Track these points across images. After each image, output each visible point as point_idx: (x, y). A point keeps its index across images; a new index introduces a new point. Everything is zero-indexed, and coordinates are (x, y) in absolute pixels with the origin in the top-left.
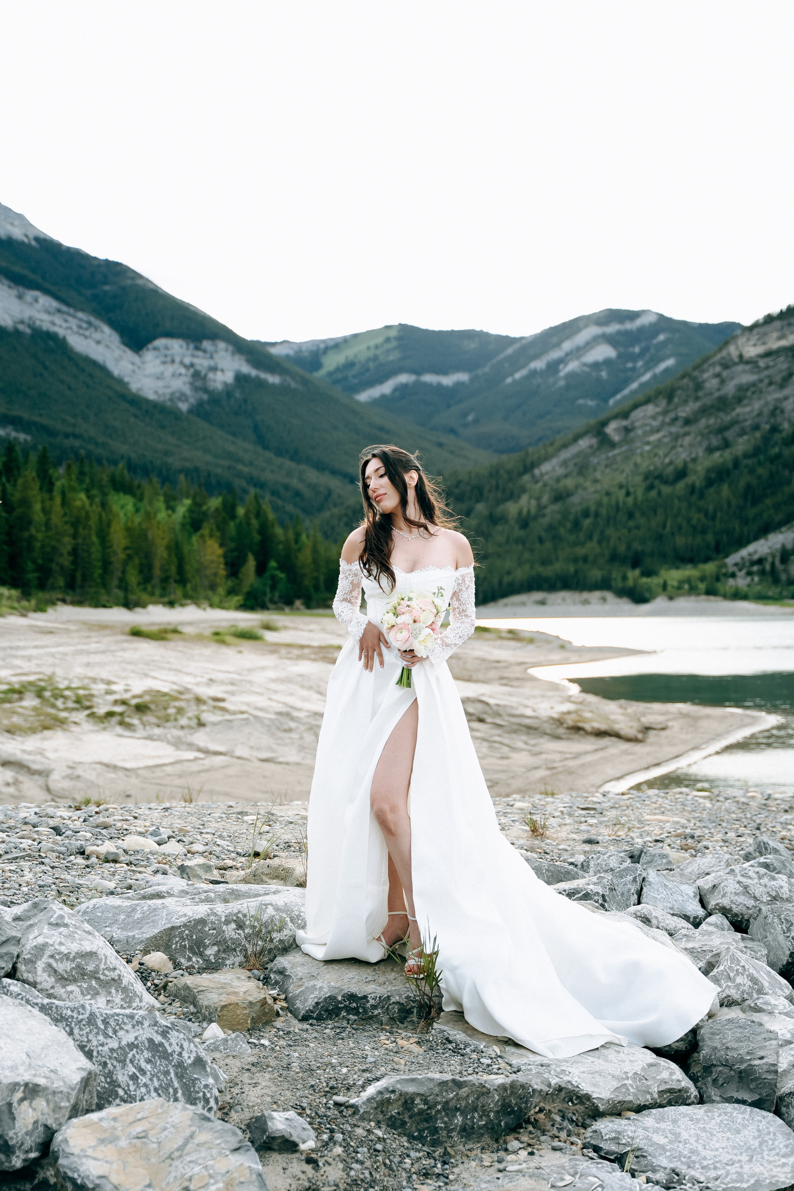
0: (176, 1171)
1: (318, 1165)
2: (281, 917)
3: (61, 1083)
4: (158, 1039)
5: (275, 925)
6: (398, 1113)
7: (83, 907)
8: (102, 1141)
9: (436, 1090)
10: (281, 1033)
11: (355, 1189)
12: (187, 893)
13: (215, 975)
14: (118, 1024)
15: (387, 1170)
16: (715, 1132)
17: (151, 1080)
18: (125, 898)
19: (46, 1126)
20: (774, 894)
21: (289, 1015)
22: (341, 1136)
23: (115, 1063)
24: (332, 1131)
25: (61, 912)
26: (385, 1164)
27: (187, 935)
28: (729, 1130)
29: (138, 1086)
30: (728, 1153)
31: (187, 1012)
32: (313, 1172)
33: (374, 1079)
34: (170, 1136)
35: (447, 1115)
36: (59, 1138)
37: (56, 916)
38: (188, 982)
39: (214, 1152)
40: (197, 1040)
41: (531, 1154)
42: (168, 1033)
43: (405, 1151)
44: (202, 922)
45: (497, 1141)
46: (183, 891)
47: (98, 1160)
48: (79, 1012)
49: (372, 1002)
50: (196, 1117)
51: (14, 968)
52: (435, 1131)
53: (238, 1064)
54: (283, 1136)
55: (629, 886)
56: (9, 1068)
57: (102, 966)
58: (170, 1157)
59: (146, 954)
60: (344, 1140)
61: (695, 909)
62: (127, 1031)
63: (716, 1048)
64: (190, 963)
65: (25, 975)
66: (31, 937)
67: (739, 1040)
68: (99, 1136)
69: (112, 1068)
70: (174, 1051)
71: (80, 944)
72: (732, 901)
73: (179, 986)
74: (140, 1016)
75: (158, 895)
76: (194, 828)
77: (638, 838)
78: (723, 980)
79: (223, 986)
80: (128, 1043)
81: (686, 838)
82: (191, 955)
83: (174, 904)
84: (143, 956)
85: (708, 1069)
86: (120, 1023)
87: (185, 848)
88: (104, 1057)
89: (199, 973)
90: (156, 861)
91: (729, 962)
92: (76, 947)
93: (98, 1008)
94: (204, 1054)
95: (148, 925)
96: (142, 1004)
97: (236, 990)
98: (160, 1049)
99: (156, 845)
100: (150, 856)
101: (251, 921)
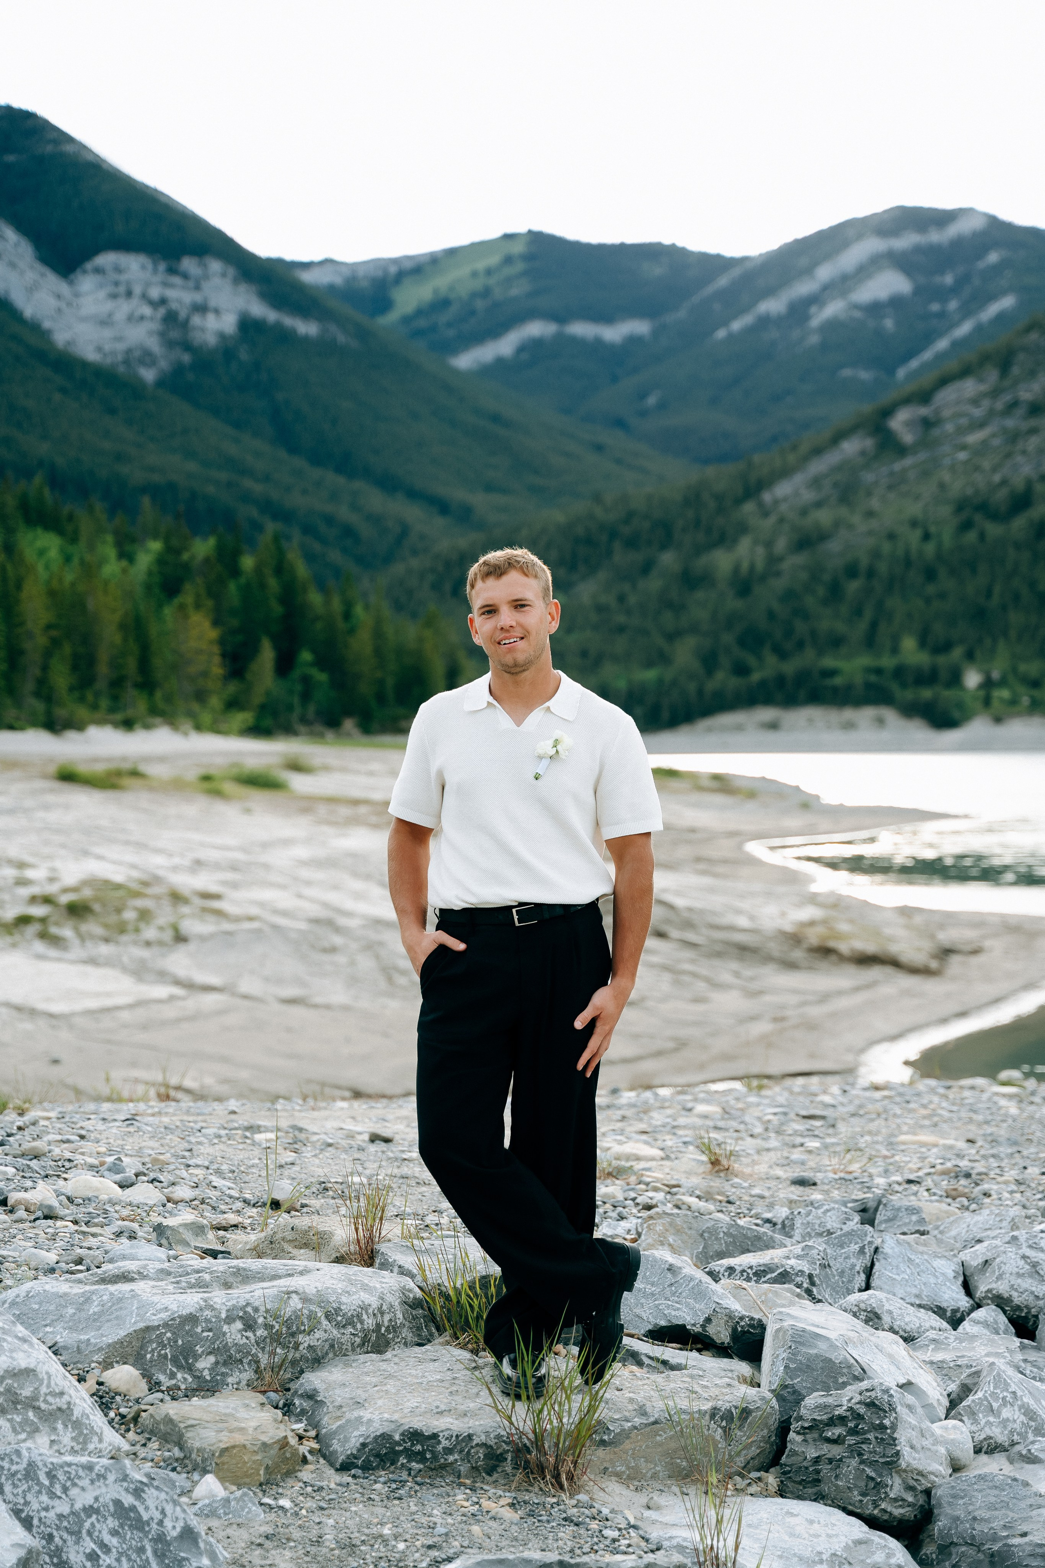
2: (310, 1311)
4: (128, 1500)
5: (303, 1324)
10: (309, 1489)
12: (169, 1273)
13: (211, 1401)
14: (69, 1478)
17: (119, 1560)
18: (74, 1281)
21: (322, 1461)
23: (65, 1535)
27: (169, 1339)
31: (170, 1458)
33: (444, 1560)
38: (171, 1412)
40: (184, 1499)
42: (143, 1491)
44: (192, 1319)
46: (162, 1271)
48: (12, 1462)
49: (445, 1443)
53: (246, 1536)
55: (853, 1260)
57: (44, 1390)
59: (107, 1369)
61: (955, 1297)
62: (83, 1489)
63: (958, 1518)
64: (174, 1382)
67: (992, 1507)
69: (60, 1543)
70: (152, 1519)
71: (12, 1358)
72: (1013, 1285)
73: (158, 1418)
74: (102, 1467)
75: (125, 1277)
76: (176, 1156)
77: (880, 1176)
78: (982, 1413)
79: (223, 1419)
80: (84, 1506)
81: (957, 1177)
82: (175, 1370)
83: (149, 1290)
84: (102, 1372)
85: (945, 1549)
86: (72, 1476)
87: (162, 1193)
88: (49, 1527)
89: (187, 1396)
90: (116, 1216)
91: (992, 1385)
92: (5, 1362)
93: (40, 1455)
94: (195, 1522)
95: (109, 1324)
96: (103, 1446)
97: (243, 1425)
98: (132, 1515)
99: (116, 1187)
100: (107, 1207)
101: (265, 1318)
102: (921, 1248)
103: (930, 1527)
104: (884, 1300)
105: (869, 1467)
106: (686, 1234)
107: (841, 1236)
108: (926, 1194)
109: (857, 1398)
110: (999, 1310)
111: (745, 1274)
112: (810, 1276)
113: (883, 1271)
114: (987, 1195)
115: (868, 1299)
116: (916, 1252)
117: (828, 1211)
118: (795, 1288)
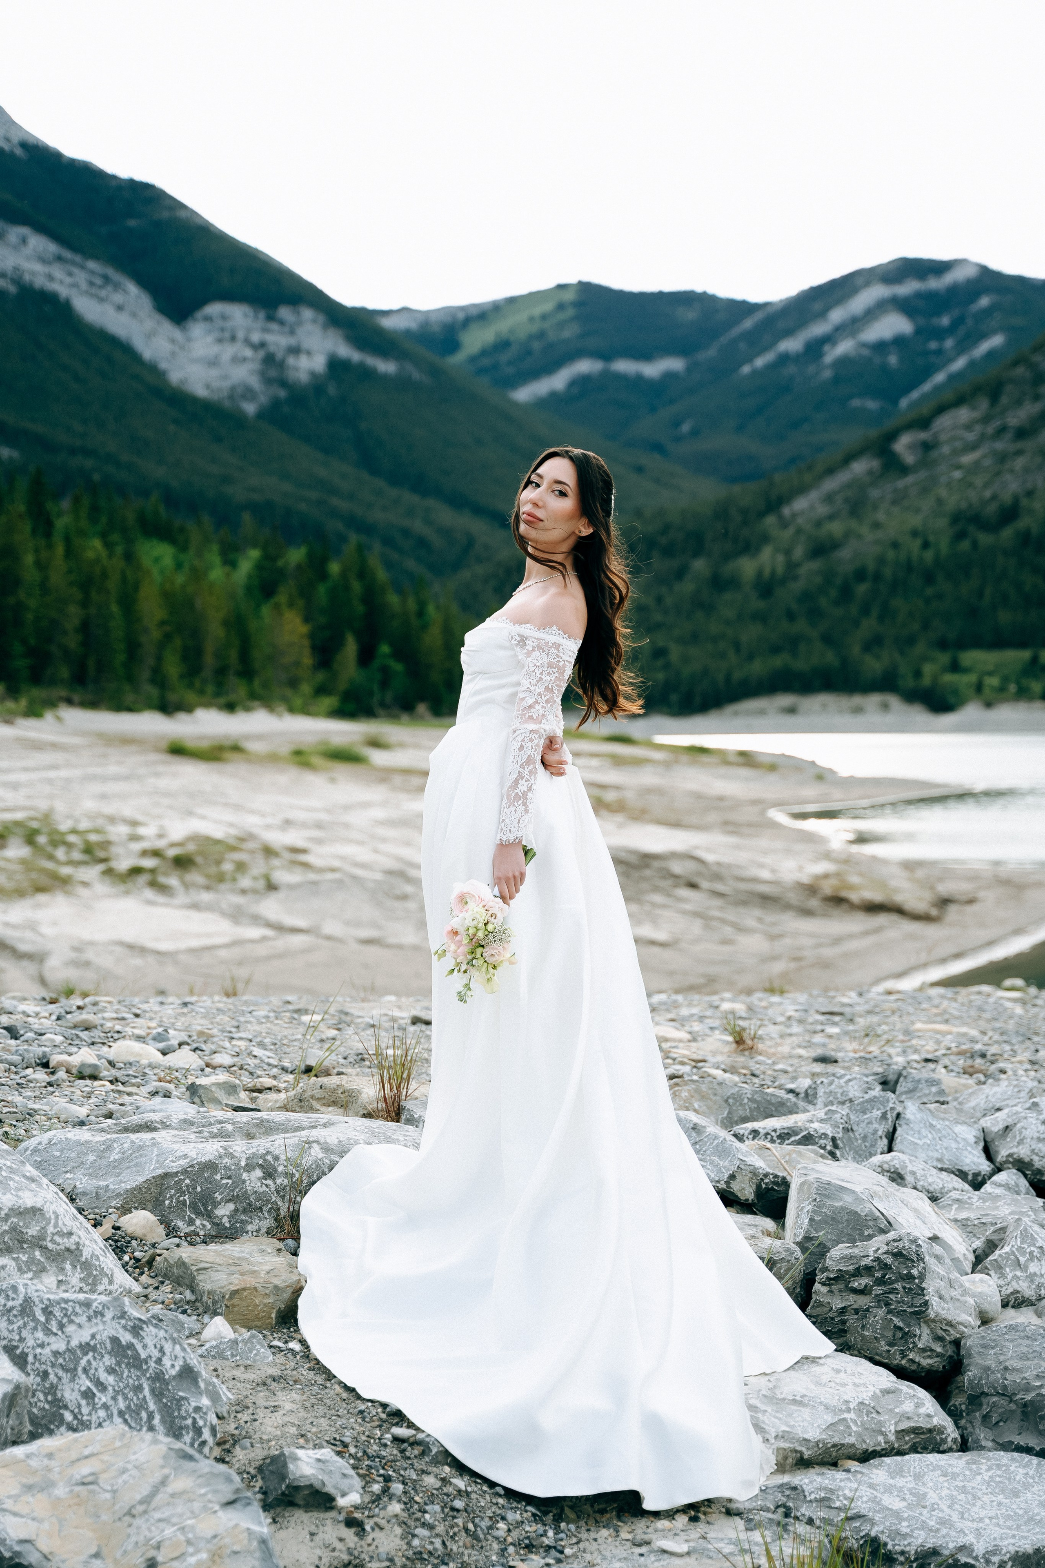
0: (138, 1534)
1: (364, 1530)
4: (126, 1337)
7: (32, 1143)
8: (29, 1488)
11: (418, 1566)
12: (192, 1124)
13: (228, 1246)
14: (66, 1315)
15: (469, 1539)
16: (979, 1494)
17: (114, 1398)
18: (100, 1130)
22: (401, 1487)
23: (60, 1373)
24: (387, 1479)
26: (467, 1530)
27: (188, 1186)
28: (1003, 1491)
29: (94, 1408)
30: (999, 1525)
31: (181, 1300)
32: (356, 1539)
34: (132, 1481)
38: (184, 1255)
39: (196, 1506)
40: (193, 1341)
42: (142, 1329)
43: (499, 1512)
44: (211, 1166)
46: (187, 1121)
47: (22, 1516)
48: (7, 1298)
50: (173, 1454)
53: (252, 1378)
54: (311, 1486)
55: (876, 1126)
57: (51, 1229)
58: (130, 1513)
59: (124, 1214)
60: (405, 1493)
61: (975, 1160)
62: (80, 1326)
63: (989, 1368)
64: (192, 1228)
67: (1024, 1357)
68: (24, 1480)
69: (55, 1381)
70: (150, 1357)
71: (17, 1196)
72: (1033, 1150)
73: (171, 1262)
74: (100, 1304)
75: (147, 1127)
76: (223, 1031)
77: (898, 1055)
78: (1009, 1266)
79: (237, 1262)
80: (81, 1344)
81: (972, 1057)
82: (193, 1216)
83: (169, 1139)
84: (120, 1217)
85: (975, 1400)
86: (69, 1313)
87: (203, 1059)
88: (44, 1363)
89: (205, 1243)
90: (155, 1078)
91: (1019, 1240)
92: (10, 1200)
93: (37, 1291)
94: (195, 1361)
95: (129, 1171)
96: (113, 1288)
97: (256, 1268)
98: (130, 1353)
99: (159, 1054)
100: (146, 1071)
101: (285, 1166)
102: (942, 1115)
103: (959, 1378)
104: (907, 1161)
105: (897, 1317)
106: (711, 1099)
107: (863, 1102)
108: (943, 1070)
109: (885, 1248)
110: (1020, 1174)
111: (769, 1137)
112: (834, 1139)
113: (905, 1136)
114: (1003, 1072)
115: (891, 1160)
116: (938, 1118)
117: (850, 1080)
118: (818, 1149)
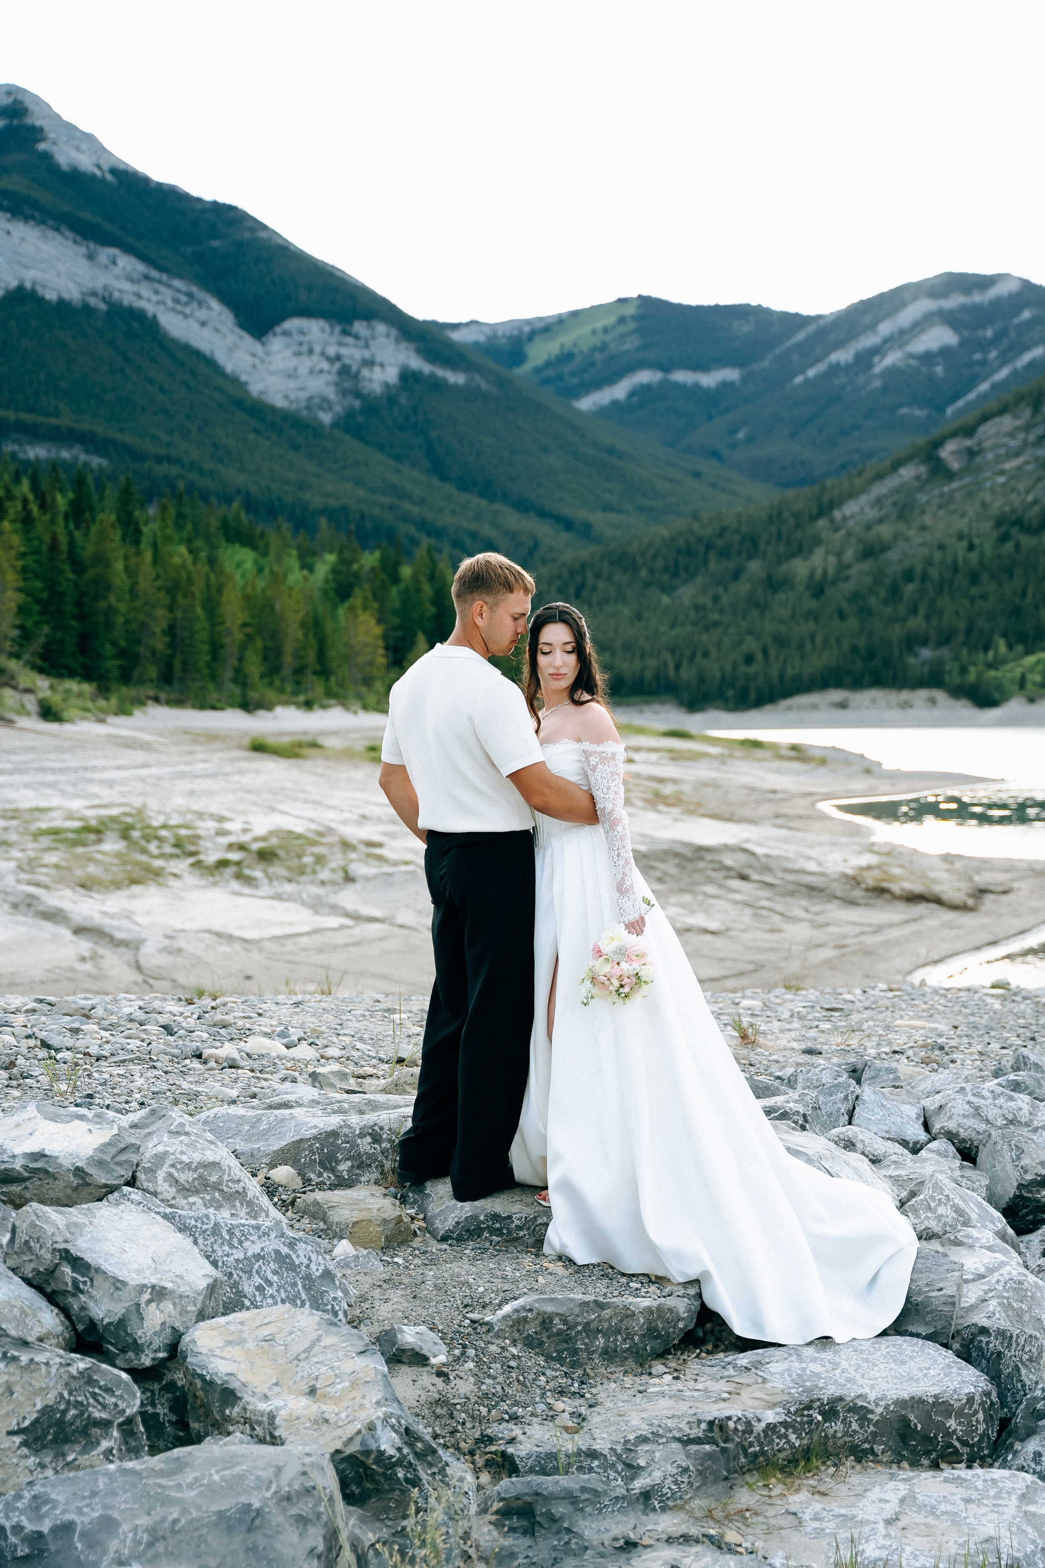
0: (303, 1371)
1: (449, 1379)
3: (187, 1288)
4: (285, 1250)
6: (536, 1333)
7: (203, 1116)
8: (229, 1343)
9: (577, 1310)
10: (417, 1252)
12: (319, 1103)
13: (348, 1192)
14: (243, 1235)
15: (520, 1386)
17: (278, 1291)
18: (249, 1107)
19: (173, 1328)
20: (1010, 1117)
21: (428, 1235)
22: (474, 1351)
23: (241, 1274)
24: (464, 1347)
25: (181, 1120)
26: (518, 1381)
27: (317, 1148)
28: (895, 1361)
29: (265, 1297)
30: (888, 1382)
31: (317, 1229)
32: (444, 1384)
33: (511, 1299)
34: (297, 1339)
35: (588, 1336)
36: (186, 1339)
37: (176, 1123)
38: (318, 1198)
39: (340, 1354)
40: (327, 1257)
41: (676, 1378)
42: (295, 1245)
43: (541, 1370)
44: (334, 1134)
45: (641, 1365)
46: (313, 1101)
47: (226, 1359)
48: (203, 1222)
49: (517, 1222)
50: (323, 1322)
51: (134, 1177)
52: (575, 1352)
53: (370, 1281)
54: (413, 1349)
55: (839, 1105)
56: (135, 1271)
57: (226, 1177)
58: (297, 1359)
59: (271, 1168)
60: (477, 1355)
61: (916, 1132)
62: (253, 1242)
64: (321, 1179)
65: (145, 1185)
66: (150, 1145)
68: (226, 1338)
69: (237, 1279)
70: (302, 1263)
71: (203, 1154)
72: (960, 1124)
73: (308, 1202)
75: (286, 1105)
76: (330, 1028)
77: (872, 1047)
78: (923, 1210)
79: (356, 1203)
80: (254, 1254)
81: (933, 1049)
82: (322, 1170)
83: (303, 1114)
84: (269, 1170)
86: (245, 1233)
87: (318, 1052)
88: (230, 1267)
89: (331, 1189)
90: (284, 1067)
91: (931, 1191)
92: (198, 1156)
93: (220, 1219)
94: (332, 1267)
95: (274, 1137)
96: (270, 1218)
97: (370, 1207)
98: (288, 1260)
99: (284, 1048)
100: (276, 1061)
101: (387, 1135)
102: (893, 1097)
104: (858, 1132)
107: (831, 1087)
108: (906, 1060)
110: (949, 1142)
112: (804, 1116)
113: (862, 1113)
114: (953, 1061)
115: (848, 1132)
116: (888, 1100)
117: (823, 1069)
118: (791, 1123)
